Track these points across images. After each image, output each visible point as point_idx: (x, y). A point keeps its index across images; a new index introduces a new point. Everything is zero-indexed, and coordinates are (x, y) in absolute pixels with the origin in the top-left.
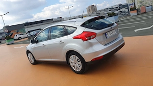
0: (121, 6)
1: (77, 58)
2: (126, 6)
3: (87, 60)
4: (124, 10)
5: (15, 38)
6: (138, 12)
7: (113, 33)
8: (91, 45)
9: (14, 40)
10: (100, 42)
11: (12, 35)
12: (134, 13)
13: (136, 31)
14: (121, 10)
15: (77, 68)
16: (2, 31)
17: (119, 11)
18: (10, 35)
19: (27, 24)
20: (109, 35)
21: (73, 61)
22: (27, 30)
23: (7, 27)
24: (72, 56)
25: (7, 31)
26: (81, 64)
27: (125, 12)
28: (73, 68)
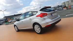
0: (59, 6)
1: (38, 26)
2: (61, 6)
3: (43, 26)
4: (60, 8)
5: (9, 22)
6: (67, 8)
7: (55, 14)
8: (45, 19)
9: (9, 23)
10: (49, 18)
11: (8, 20)
12: (65, 9)
13: (66, 16)
14: (59, 8)
15: (38, 31)
16: (3, 19)
17: (58, 8)
18: (7, 20)
19: (15, 15)
20: (53, 15)
21: (36, 28)
22: (15, 18)
23: (6, 17)
24: (36, 25)
25: (5, 18)
26: (40, 29)
27: (61, 9)
28: (36, 31)
